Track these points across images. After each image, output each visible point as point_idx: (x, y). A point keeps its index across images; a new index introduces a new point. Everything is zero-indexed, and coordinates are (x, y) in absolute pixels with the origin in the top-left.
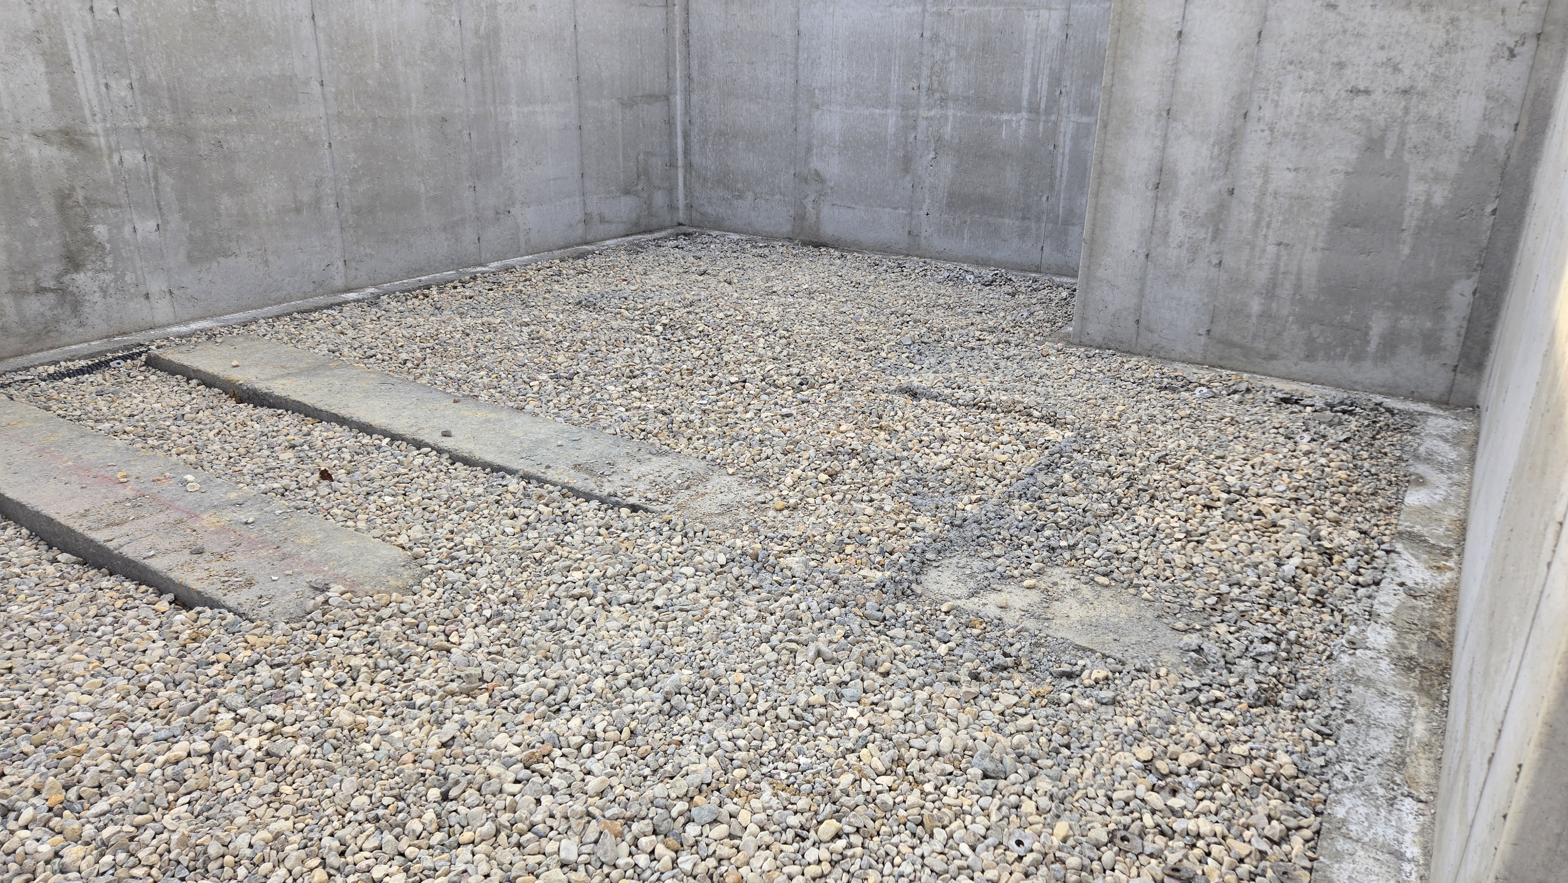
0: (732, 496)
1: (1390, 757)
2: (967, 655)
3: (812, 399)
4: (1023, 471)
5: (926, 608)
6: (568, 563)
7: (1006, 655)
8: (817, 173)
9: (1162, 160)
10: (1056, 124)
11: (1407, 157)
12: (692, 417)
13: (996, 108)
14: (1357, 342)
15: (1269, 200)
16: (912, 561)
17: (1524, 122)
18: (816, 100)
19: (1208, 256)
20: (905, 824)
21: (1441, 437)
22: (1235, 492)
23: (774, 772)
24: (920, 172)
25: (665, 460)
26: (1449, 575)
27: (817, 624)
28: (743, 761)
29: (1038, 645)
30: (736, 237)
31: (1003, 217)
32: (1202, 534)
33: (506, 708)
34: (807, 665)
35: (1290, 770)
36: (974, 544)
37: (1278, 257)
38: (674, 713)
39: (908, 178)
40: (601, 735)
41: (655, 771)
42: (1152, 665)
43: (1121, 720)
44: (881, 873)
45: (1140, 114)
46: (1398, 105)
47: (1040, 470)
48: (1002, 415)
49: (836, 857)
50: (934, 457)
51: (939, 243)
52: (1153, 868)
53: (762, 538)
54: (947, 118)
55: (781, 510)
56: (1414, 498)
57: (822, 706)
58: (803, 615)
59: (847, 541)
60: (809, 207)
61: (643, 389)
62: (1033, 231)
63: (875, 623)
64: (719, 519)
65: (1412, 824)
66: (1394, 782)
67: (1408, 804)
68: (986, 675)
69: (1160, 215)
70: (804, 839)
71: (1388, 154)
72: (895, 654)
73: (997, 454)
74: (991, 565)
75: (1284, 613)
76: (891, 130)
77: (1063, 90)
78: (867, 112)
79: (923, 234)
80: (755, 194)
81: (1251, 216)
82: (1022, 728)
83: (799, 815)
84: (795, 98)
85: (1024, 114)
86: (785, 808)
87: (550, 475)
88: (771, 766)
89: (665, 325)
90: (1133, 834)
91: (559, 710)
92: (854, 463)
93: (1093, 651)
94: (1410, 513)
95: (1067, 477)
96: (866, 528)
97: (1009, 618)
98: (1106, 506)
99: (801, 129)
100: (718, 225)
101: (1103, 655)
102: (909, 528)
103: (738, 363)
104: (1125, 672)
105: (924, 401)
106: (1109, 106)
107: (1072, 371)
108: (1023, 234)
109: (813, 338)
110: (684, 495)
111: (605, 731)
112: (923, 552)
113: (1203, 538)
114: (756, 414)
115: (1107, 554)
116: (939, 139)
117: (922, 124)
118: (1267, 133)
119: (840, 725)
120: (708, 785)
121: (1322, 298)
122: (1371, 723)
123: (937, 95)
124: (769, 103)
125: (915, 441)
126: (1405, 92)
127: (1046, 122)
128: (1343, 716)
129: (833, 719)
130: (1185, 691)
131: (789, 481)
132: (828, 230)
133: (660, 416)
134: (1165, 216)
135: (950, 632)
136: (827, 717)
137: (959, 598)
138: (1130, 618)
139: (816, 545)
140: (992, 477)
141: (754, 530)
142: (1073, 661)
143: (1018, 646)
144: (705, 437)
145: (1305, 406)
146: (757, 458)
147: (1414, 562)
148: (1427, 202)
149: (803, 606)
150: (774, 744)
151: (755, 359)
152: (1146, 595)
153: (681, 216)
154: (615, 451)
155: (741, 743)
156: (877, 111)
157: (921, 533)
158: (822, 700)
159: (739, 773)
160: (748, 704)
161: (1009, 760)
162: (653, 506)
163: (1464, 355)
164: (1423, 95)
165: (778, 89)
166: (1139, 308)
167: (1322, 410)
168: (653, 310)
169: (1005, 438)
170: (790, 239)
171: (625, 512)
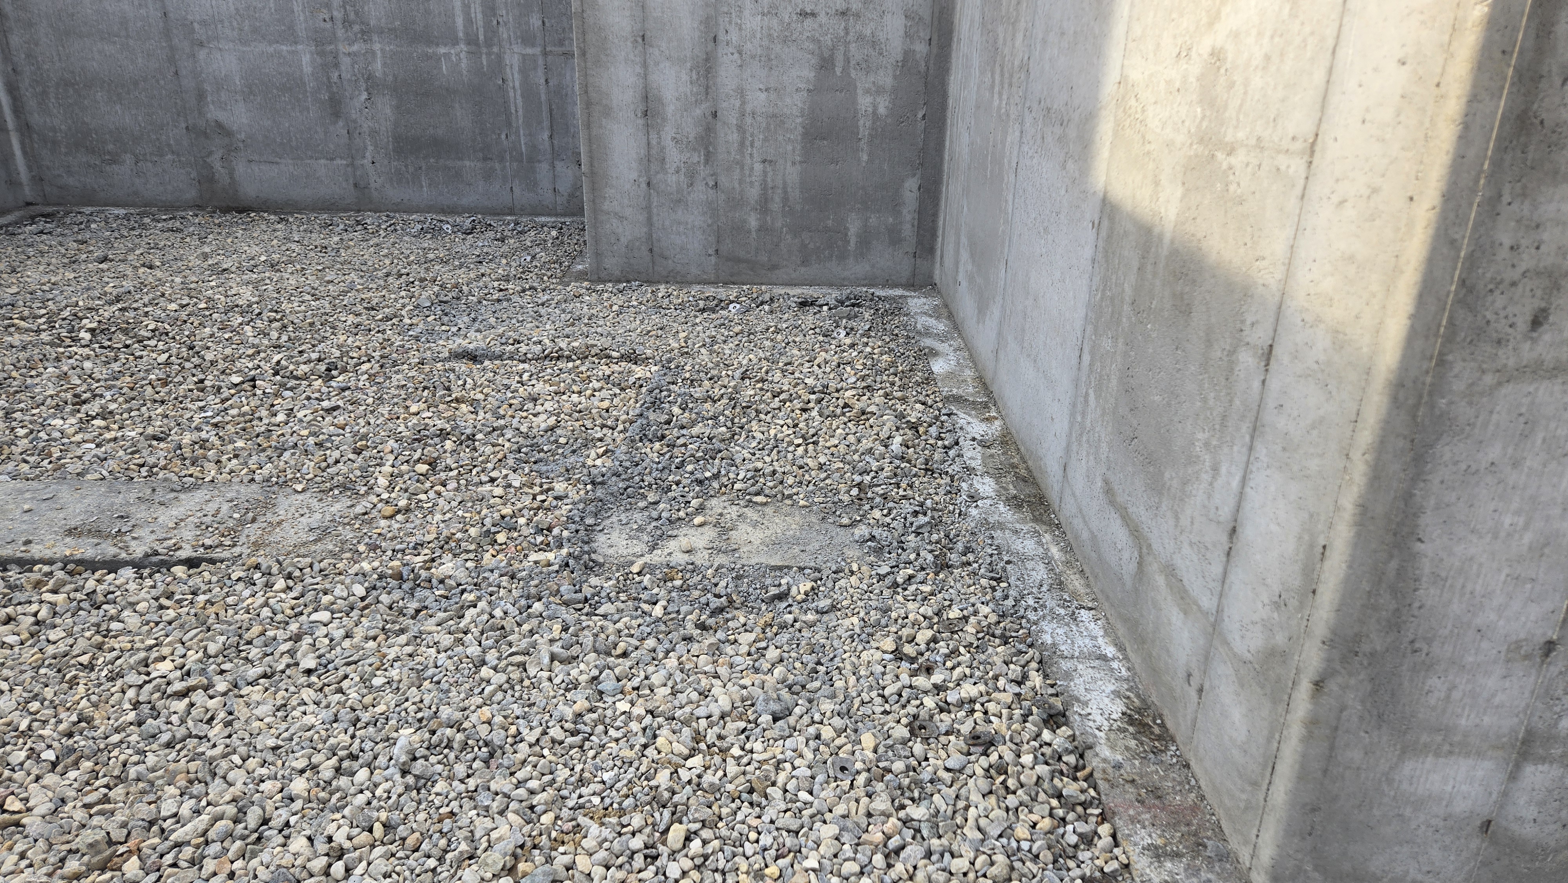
0: (318, 516)
1: (1050, 581)
2: (684, 609)
3: (352, 384)
4: (631, 413)
5: (617, 575)
6: (142, 655)
7: (718, 596)
8: (219, 125)
9: (646, 87)
10: (500, 57)
11: (853, 74)
12: (204, 435)
13: (430, 41)
14: (840, 243)
15: (749, 120)
16: (577, 531)
17: (935, 38)
18: (196, 36)
19: (704, 179)
20: (739, 798)
21: (925, 313)
22: (819, 392)
23: (581, 801)
24: (354, 116)
25: (200, 495)
26: (997, 423)
27: (526, 627)
28: (546, 803)
29: (738, 577)
30: (122, 212)
31: (462, 159)
32: (813, 436)
33: (174, 865)
34: (546, 674)
35: (993, 618)
36: (625, 497)
37: (765, 173)
38: (424, 782)
39: (341, 123)
40: (347, 845)
41: (441, 860)
42: (843, 563)
43: (847, 622)
44: (744, 855)
45: (616, 41)
46: (838, 26)
47: (648, 408)
48: (579, 362)
49: (700, 860)
50: (534, 419)
51: (394, 194)
52: (956, 744)
53: (389, 553)
54: (374, 53)
55: (391, 517)
56: (938, 366)
57: (591, 710)
58: (504, 623)
59: (493, 529)
60: (217, 165)
61: (105, 414)
62: (499, 172)
63: (580, 606)
64: (319, 547)
65: (1096, 629)
66: (1065, 600)
67: (1084, 615)
68: (711, 622)
69: (654, 142)
70: (655, 858)
71: (838, 71)
72: (619, 631)
73: (595, 401)
74: (655, 514)
75: (911, 486)
76: (307, 69)
77: (500, 20)
78: (271, 50)
79: (373, 185)
80: (136, 156)
81: (734, 137)
82: (774, 660)
83: (638, 835)
84: (167, 33)
85: (463, 46)
86: (620, 834)
87: (36, 551)
88: (575, 796)
89: (92, 331)
90: (925, 720)
91: (259, 839)
92: (449, 445)
93: (789, 568)
94: (942, 380)
95: (676, 410)
96: (507, 511)
97: (701, 558)
98: (724, 429)
99: (183, 72)
100: (89, 198)
101: (799, 568)
102: (550, 499)
103: (231, 360)
104: (825, 578)
105: (487, 363)
106: (584, 33)
107: (615, 308)
108: (488, 176)
109: (313, 316)
110: (252, 531)
111: (350, 838)
112: (582, 519)
113: (815, 438)
114: (288, 415)
115: (749, 475)
116: (370, 77)
117: (346, 61)
118: (736, 55)
119: (618, 723)
120: (522, 847)
121: (807, 207)
122: (1024, 559)
123: (356, 28)
124: (131, 42)
125: (505, 406)
126: (843, 14)
127: (489, 54)
128: (1002, 560)
129: (607, 721)
130: (881, 578)
131: (383, 482)
132: (250, 190)
133: (155, 443)
134: (659, 143)
135: (654, 592)
136: (601, 721)
137: (642, 555)
138: (801, 527)
139: (463, 544)
140: (603, 426)
141: (373, 548)
142: (777, 583)
143: (723, 584)
144: (236, 456)
145: (821, 306)
146: (324, 464)
147: (970, 419)
148: (874, 113)
149: (498, 613)
150: (567, 772)
151: (250, 351)
152: (802, 503)
153: (28, 193)
154: (120, 499)
155: (533, 784)
156: (284, 48)
157: (566, 501)
158: (587, 704)
159: (547, 819)
160: (509, 740)
161: (784, 693)
162: (218, 554)
163: (920, 243)
164: (857, 15)
165: (139, 24)
166: (650, 236)
167: (836, 307)
168: (66, 313)
169: (596, 385)
170: (200, 207)
171: (179, 571)
